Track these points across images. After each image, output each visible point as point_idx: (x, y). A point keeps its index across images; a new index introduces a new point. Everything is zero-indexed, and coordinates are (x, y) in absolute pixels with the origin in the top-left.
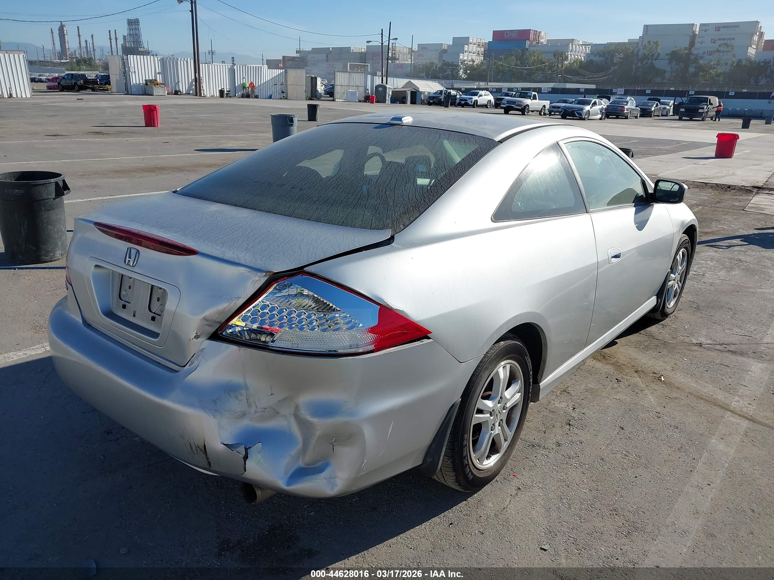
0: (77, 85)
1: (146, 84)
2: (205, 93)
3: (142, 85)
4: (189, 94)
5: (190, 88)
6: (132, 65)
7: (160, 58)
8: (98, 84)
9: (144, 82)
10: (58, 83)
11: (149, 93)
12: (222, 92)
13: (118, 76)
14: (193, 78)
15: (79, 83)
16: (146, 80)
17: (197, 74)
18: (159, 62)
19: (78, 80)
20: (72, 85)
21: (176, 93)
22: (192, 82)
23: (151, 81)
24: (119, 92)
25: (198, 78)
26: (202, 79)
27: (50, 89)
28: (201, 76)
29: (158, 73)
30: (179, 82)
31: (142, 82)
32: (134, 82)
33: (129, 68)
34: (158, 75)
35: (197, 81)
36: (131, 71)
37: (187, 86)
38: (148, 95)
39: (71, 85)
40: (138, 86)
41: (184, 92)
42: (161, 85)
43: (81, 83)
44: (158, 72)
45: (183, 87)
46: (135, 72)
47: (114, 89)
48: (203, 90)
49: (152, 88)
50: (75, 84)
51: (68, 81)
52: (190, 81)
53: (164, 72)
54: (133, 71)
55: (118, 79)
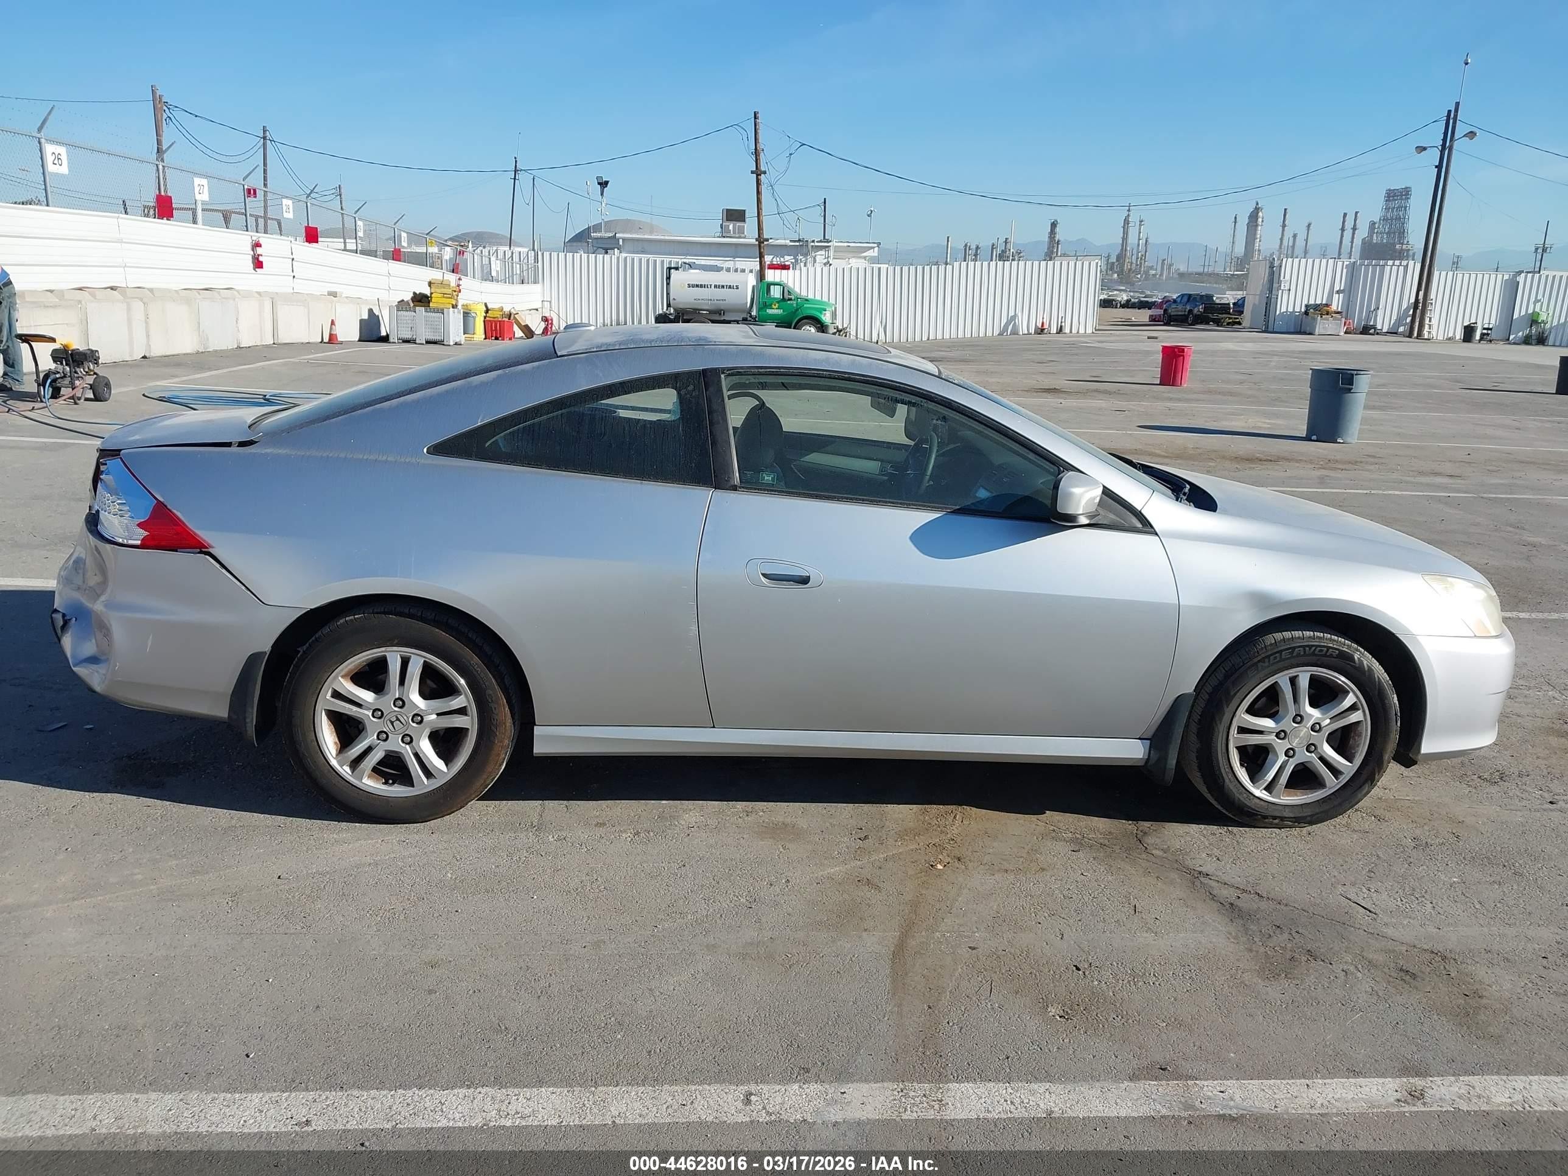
0: (1192, 314)
1: (1306, 313)
2: (1434, 333)
3: (1297, 314)
4: (1396, 333)
5: (1399, 322)
6: (1288, 277)
7: (1348, 263)
8: (1229, 313)
9: (1303, 310)
10: (1165, 310)
11: (1308, 330)
12: (1469, 332)
13: (1257, 297)
14: (1412, 300)
15: (1195, 311)
16: (1306, 306)
17: (1421, 293)
18: (1345, 271)
19: (1196, 306)
20: (1184, 315)
21: (1366, 330)
22: (1407, 309)
23: (1317, 307)
24: (1252, 329)
25: (1421, 301)
26: (1432, 304)
27: (1154, 320)
28: (1433, 295)
29: (1338, 292)
30: (1378, 309)
31: (1300, 308)
32: (1284, 309)
33: (1279, 282)
34: (1336, 296)
35: (1420, 308)
36: (1282, 288)
37: (1394, 317)
38: (1305, 333)
39: (1183, 313)
40: (1288, 316)
41: (1385, 330)
42: (1334, 315)
43: (1199, 311)
44: (1338, 289)
45: (1383, 321)
46: (1289, 290)
47: (1246, 323)
48: (1430, 325)
49: (1314, 319)
50: (1190, 311)
51: (1180, 307)
52: (1405, 306)
53: (1349, 291)
54: (1287, 288)
55: (1257, 302)
